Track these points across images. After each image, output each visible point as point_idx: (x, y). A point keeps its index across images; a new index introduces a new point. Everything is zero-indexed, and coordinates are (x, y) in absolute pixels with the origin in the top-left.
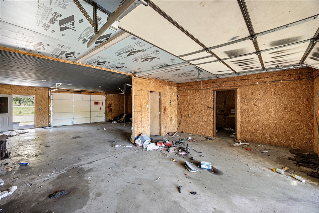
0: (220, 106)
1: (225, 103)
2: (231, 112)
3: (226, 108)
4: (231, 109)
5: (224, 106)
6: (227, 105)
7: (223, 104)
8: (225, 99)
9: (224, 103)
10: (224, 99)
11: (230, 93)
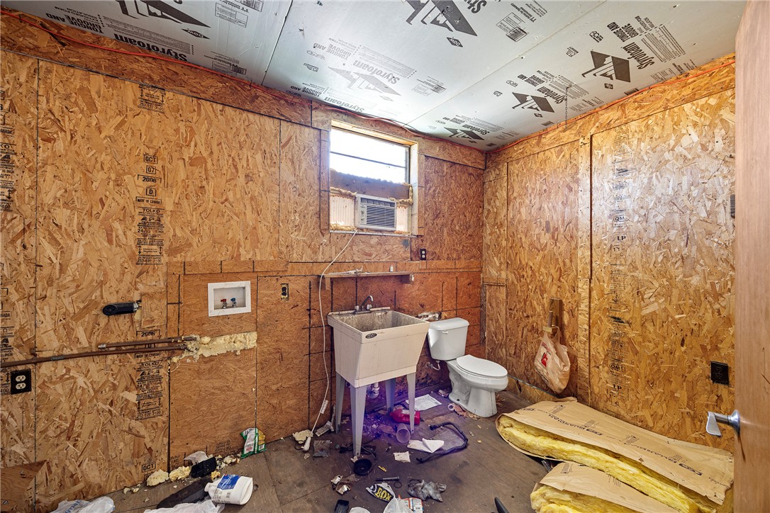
0: (78, 253)
1: (150, 224)
2: (213, 312)
3: (155, 282)
4: (211, 286)
5: (143, 261)
6: (173, 251)
7: (129, 235)
8: (150, 191)
9: (144, 224)
10: (136, 187)
11: (200, 138)
